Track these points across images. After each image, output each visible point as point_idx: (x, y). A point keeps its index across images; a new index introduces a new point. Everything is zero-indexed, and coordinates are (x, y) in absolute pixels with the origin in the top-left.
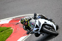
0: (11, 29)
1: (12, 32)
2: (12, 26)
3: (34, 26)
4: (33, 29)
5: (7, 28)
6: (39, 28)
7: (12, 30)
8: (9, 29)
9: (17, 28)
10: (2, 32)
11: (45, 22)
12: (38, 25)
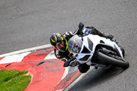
0: (27, 74)
1: (29, 82)
2: (30, 69)
3: (80, 49)
4: (77, 55)
5: (17, 73)
6: (90, 52)
7: (29, 77)
8: (23, 75)
9: (40, 72)
10: (6, 80)
11: (101, 41)
12: (87, 47)
